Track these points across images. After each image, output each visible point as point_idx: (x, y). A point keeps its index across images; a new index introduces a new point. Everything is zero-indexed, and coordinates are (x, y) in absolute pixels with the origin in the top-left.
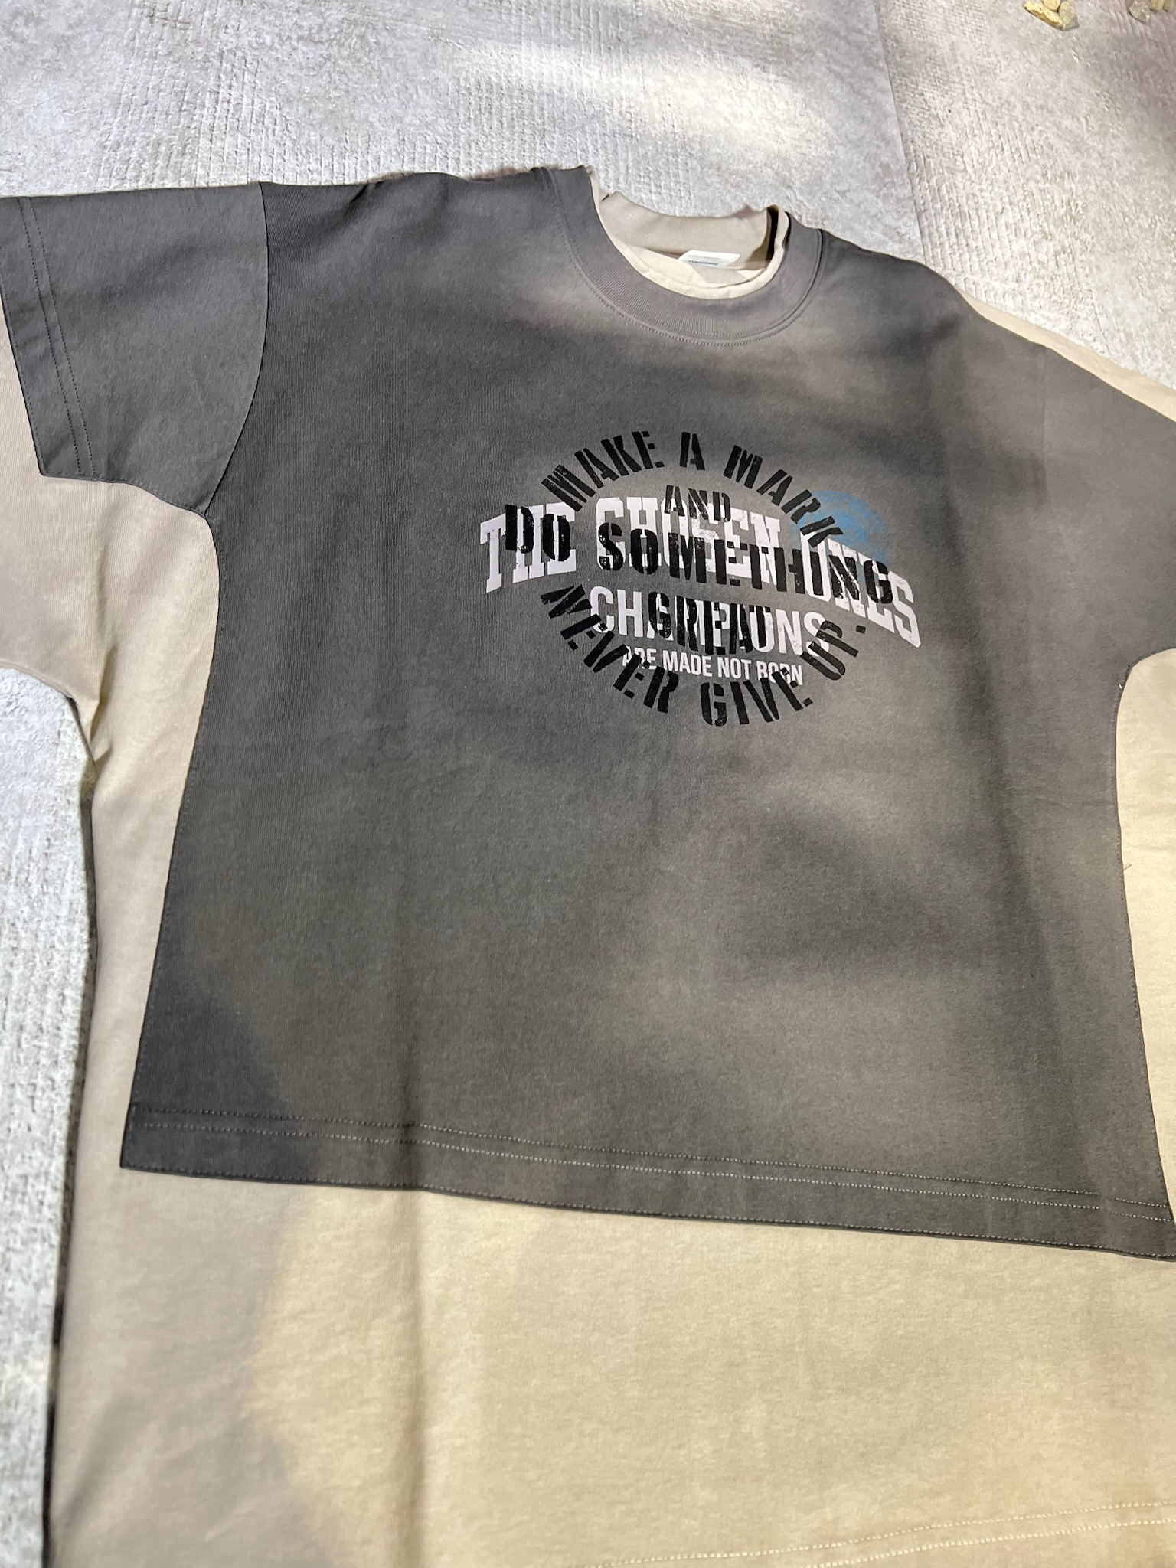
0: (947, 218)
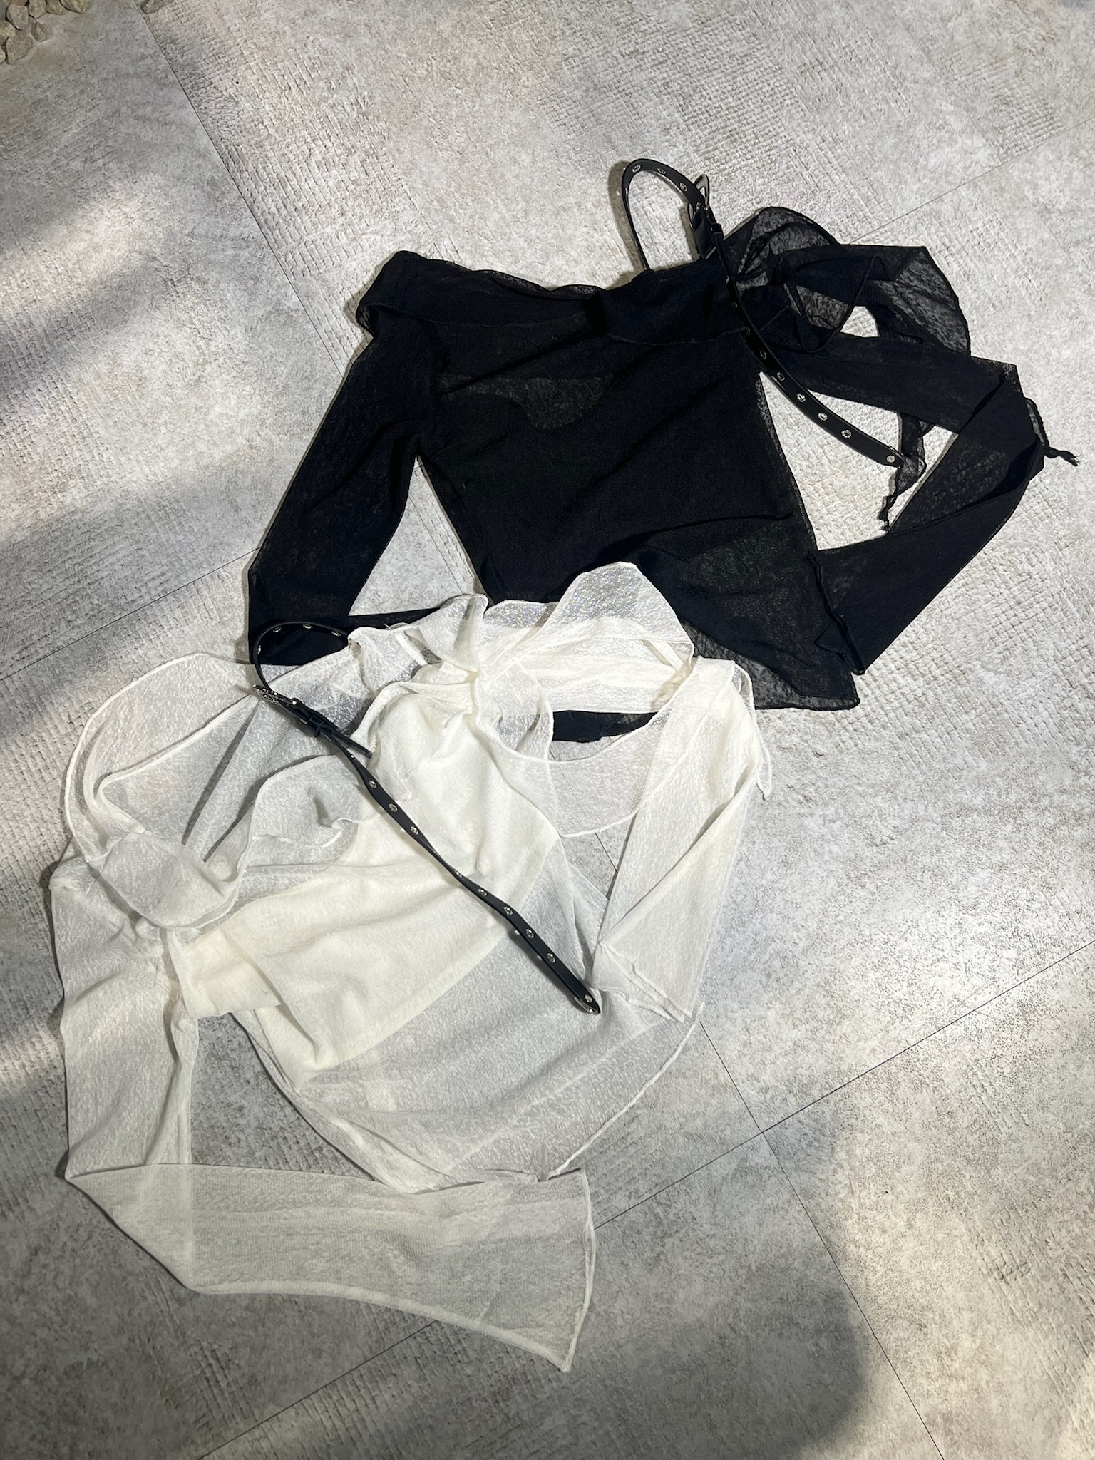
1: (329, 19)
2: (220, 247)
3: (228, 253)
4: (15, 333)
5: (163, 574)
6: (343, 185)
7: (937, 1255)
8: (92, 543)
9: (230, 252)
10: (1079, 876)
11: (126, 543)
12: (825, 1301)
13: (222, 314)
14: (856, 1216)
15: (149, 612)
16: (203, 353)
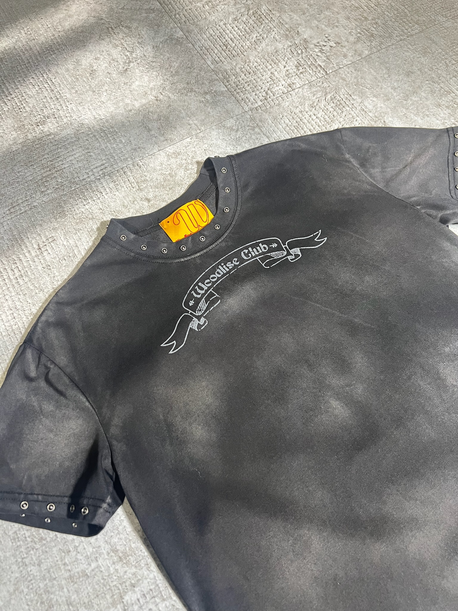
3: (143, 15)
5: (102, 165)
8: (59, 151)
9: (144, 15)
11: (80, 149)
13: (140, 41)
15: (93, 185)
16: (129, 58)
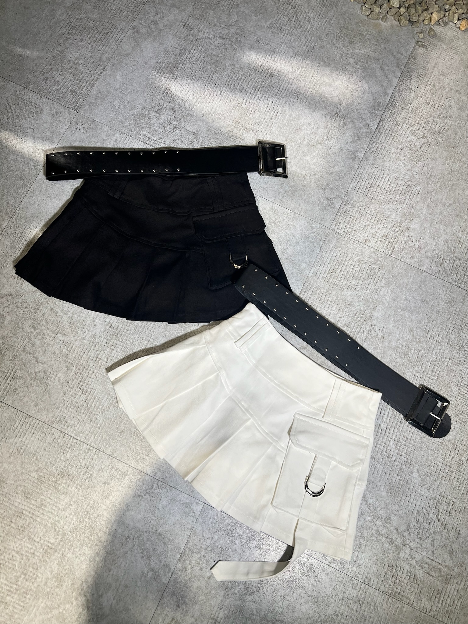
0: (390, 124)
1: (461, 99)
2: (360, 121)
4: (285, 82)
6: (411, 143)
7: (206, 595)
10: (371, 556)
12: (164, 565)
14: (199, 556)
